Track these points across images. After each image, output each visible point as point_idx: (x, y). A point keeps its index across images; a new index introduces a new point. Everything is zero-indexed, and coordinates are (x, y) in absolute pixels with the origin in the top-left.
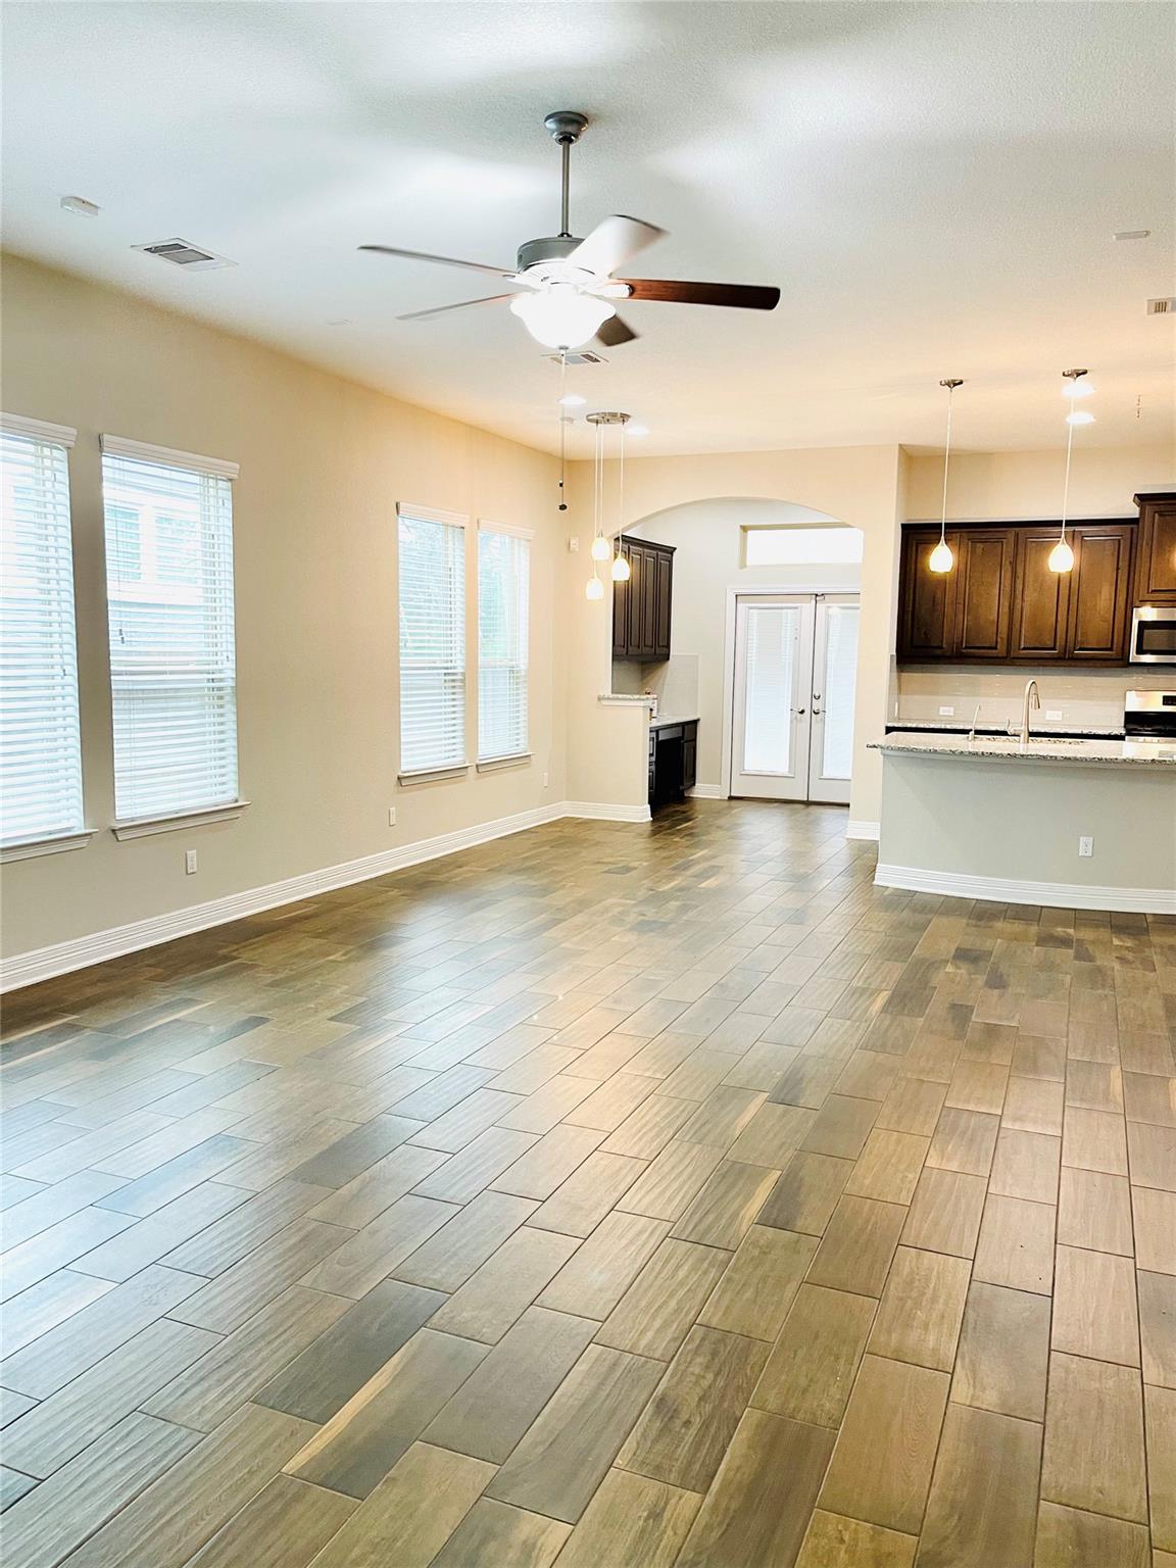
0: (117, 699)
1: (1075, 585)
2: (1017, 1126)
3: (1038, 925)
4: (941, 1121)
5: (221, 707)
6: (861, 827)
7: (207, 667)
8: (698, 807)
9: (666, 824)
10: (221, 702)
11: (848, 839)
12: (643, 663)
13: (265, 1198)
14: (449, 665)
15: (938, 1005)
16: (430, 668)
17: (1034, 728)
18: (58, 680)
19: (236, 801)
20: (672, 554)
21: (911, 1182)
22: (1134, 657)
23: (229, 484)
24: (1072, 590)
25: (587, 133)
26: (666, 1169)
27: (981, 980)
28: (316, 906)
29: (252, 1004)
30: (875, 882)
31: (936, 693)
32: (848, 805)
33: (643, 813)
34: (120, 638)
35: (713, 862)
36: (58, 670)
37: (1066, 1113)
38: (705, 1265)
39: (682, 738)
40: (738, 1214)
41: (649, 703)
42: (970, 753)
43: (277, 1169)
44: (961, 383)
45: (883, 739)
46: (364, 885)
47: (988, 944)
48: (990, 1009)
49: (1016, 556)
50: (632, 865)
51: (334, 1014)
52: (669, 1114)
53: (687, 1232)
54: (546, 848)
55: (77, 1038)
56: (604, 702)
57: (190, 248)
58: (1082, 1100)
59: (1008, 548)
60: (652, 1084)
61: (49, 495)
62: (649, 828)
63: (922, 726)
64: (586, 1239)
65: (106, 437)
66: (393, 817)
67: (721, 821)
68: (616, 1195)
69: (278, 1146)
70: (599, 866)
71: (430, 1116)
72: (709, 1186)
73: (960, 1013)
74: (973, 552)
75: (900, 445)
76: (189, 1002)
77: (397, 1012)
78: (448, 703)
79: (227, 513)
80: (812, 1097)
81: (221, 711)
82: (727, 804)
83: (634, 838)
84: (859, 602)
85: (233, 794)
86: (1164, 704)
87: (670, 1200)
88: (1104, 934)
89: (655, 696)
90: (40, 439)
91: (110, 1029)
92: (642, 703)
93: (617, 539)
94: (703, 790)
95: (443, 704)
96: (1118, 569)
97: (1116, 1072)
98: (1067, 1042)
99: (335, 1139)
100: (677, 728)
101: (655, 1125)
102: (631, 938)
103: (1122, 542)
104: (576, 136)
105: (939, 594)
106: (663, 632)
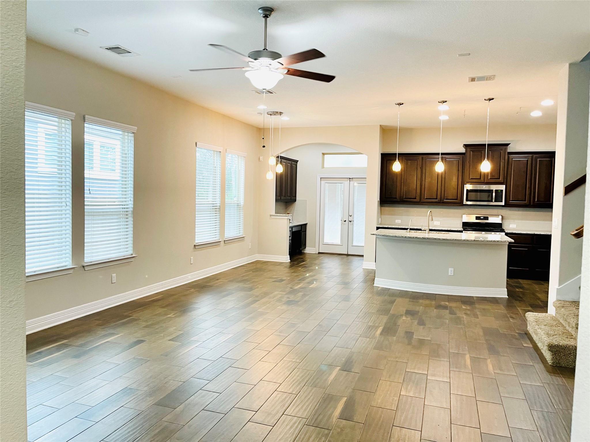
0: (87, 215)
1: (443, 176)
2: (433, 378)
3: (435, 301)
4: (405, 377)
5: (127, 218)
6: (369, 264)
7: (122, 203)
8: (307, 256)
9: (296, 263)
10: (127, 217)
11: (363, 269)
12: (286, 202)
13: (146, 413)
14: (214, 203)
15: (401, 331)
16: (207, 204)
17: (431, 228)
18: (64, 208)
19: (132, 255)
20: (297, 163)
21: (396, 401)
22: (465, 202)
23: (133, 135)
24: (443, 178)
25: (273, 14)
26: (303, 397)
27: (416, 322)
28: (162, 295)
29: (139, 335)
30: (374, 285)
31: (394, 215)
32: (363, 256)
33: (287, 259)
34: (89, 192)
35: (314, 278)
36: (64, 204)
37: (451, 373)
38: (320, 436)
39: (301, 230)
40: (332, 415)
41: (289, 217)
42: (409, 237)
43: (150, 401)
44: (403, 104)
45: (376, 232)
46: (182, 287)
47: (417, 309)
48: (420, 333)
49: (422, 166)
50: (283, 279)
51: (171, 338)
52: (303, 376)
53: (312, 423)
54: (251, 272)
55: (67, 350)
56: (272, 217)
57: (123, 48)
58: (456, 368)
59: (420, 162)
60: (296, 364)
61: (64, 138)
62: (289, 264)
63: (390, 227)
64: (273, 427)
65: (86, 116)
66: (192, 260)
67: (317, 262)
68: (285, 408)
69: (150, 392)
70: (271, 279)
71: (210, 378)
72: (319, 405)
73: (409, 334)
74: (407, 164)
75: (380, 125)
76: (113, 334)
77: (196, 337)
78: (214, 217)
79: (132, 145)
80: (356, 369)
81: (127, 220)
82: (318, 255)
83: (284, 268)
84: (366, 181)
85: (131, 252)
86: (476, 219)
87: (305, 410)
88: (458, 304)
89: (291, 215)
90: (60, 116)
91: (81, 346)
92: (286, 218)
93: (278, 157)
94: (309, 250)
95: (212, 217)
96: (458, 170)
97: (468, 357)
98: (449, 345)
99: (173, 388)
100: (299, 227)
101: (298, 380)
102: (284, 307)
103: (460, 161)
104: (269, 16)
105: (395, 179)
106: (294, 191)
